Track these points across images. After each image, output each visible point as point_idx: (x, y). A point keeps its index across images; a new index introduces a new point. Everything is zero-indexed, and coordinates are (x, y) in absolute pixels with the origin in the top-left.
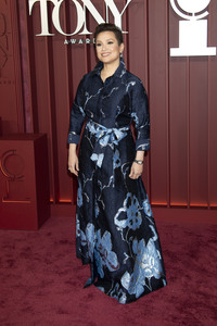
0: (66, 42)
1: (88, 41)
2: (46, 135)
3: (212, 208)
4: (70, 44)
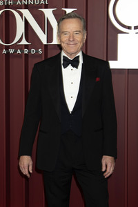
0: (4, 52)
1: (26, 51)
4: (8, 53)
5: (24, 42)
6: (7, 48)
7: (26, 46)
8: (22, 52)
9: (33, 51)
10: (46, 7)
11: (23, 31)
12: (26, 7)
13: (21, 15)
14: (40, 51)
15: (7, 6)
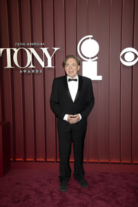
0: (21, 72)
2: (9, 123)
3: (101, 163)
4: (23, 72)
8: (31, 72)
9: (37, 71)
10: (43, 47)
11: (31, 60)
12: (32, 47)
15: (22, 46)
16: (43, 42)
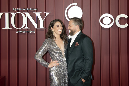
0: (17, 32)
1: (27, 32)
2: (5, 76)
4: (19, 33)
5: (27, 27)
6: (18, 30)
7: (27, 29)
8: (26, 32)
9: (31, 32)
10: (37, 12)
12: (27, 11)
13: (25, 15)
14: (34, 32)
15: (18, 11)
16: (36, 8)
